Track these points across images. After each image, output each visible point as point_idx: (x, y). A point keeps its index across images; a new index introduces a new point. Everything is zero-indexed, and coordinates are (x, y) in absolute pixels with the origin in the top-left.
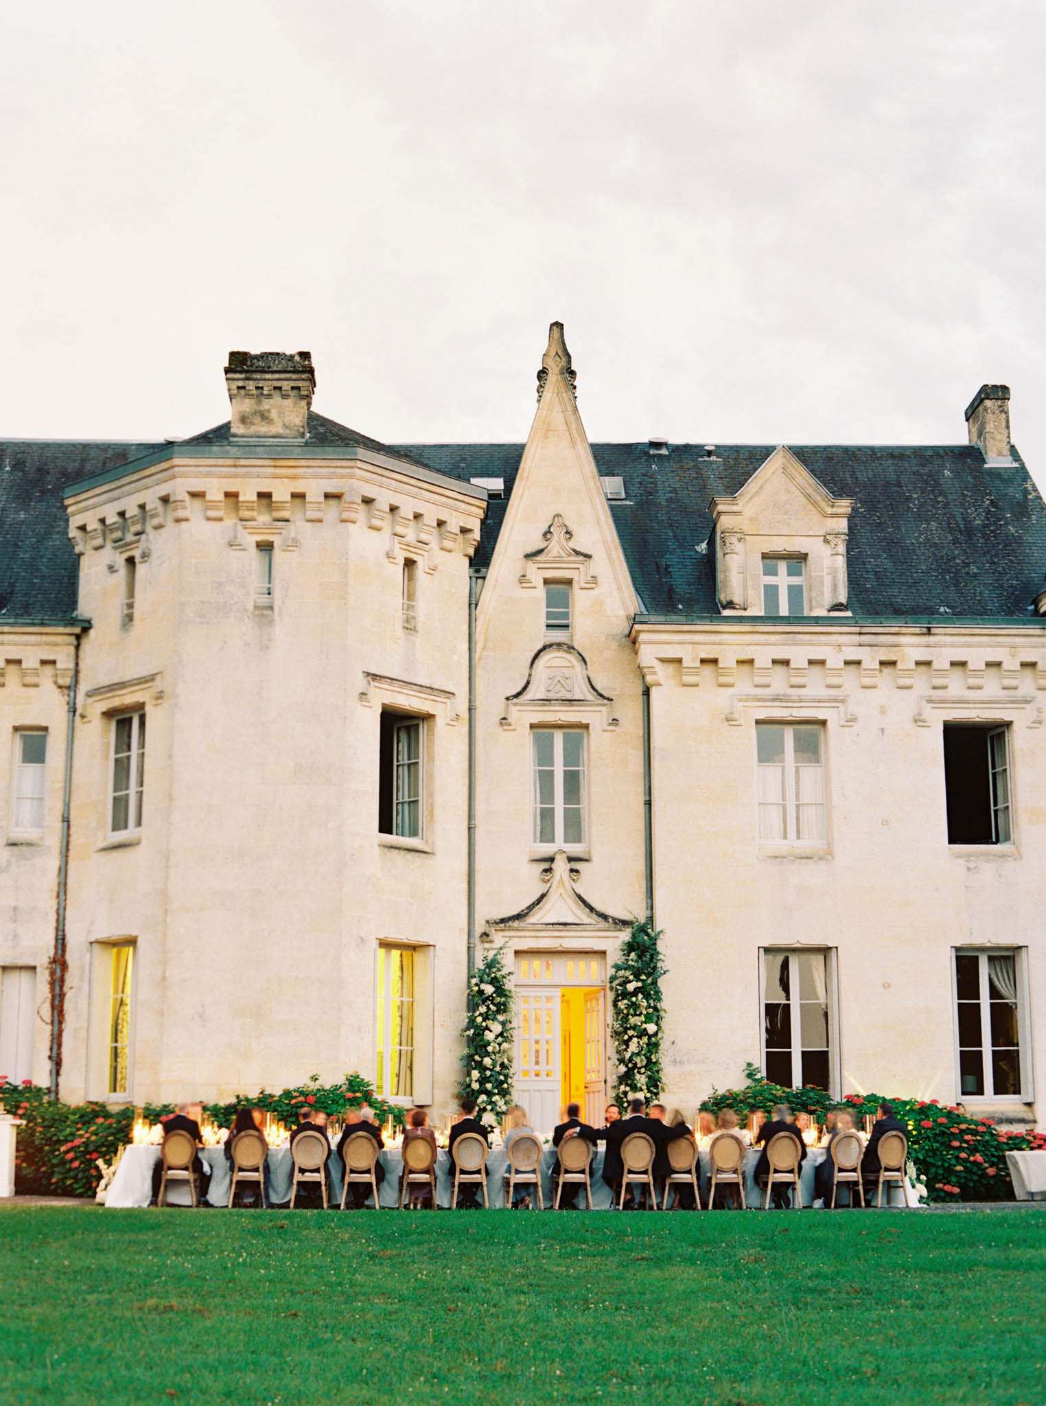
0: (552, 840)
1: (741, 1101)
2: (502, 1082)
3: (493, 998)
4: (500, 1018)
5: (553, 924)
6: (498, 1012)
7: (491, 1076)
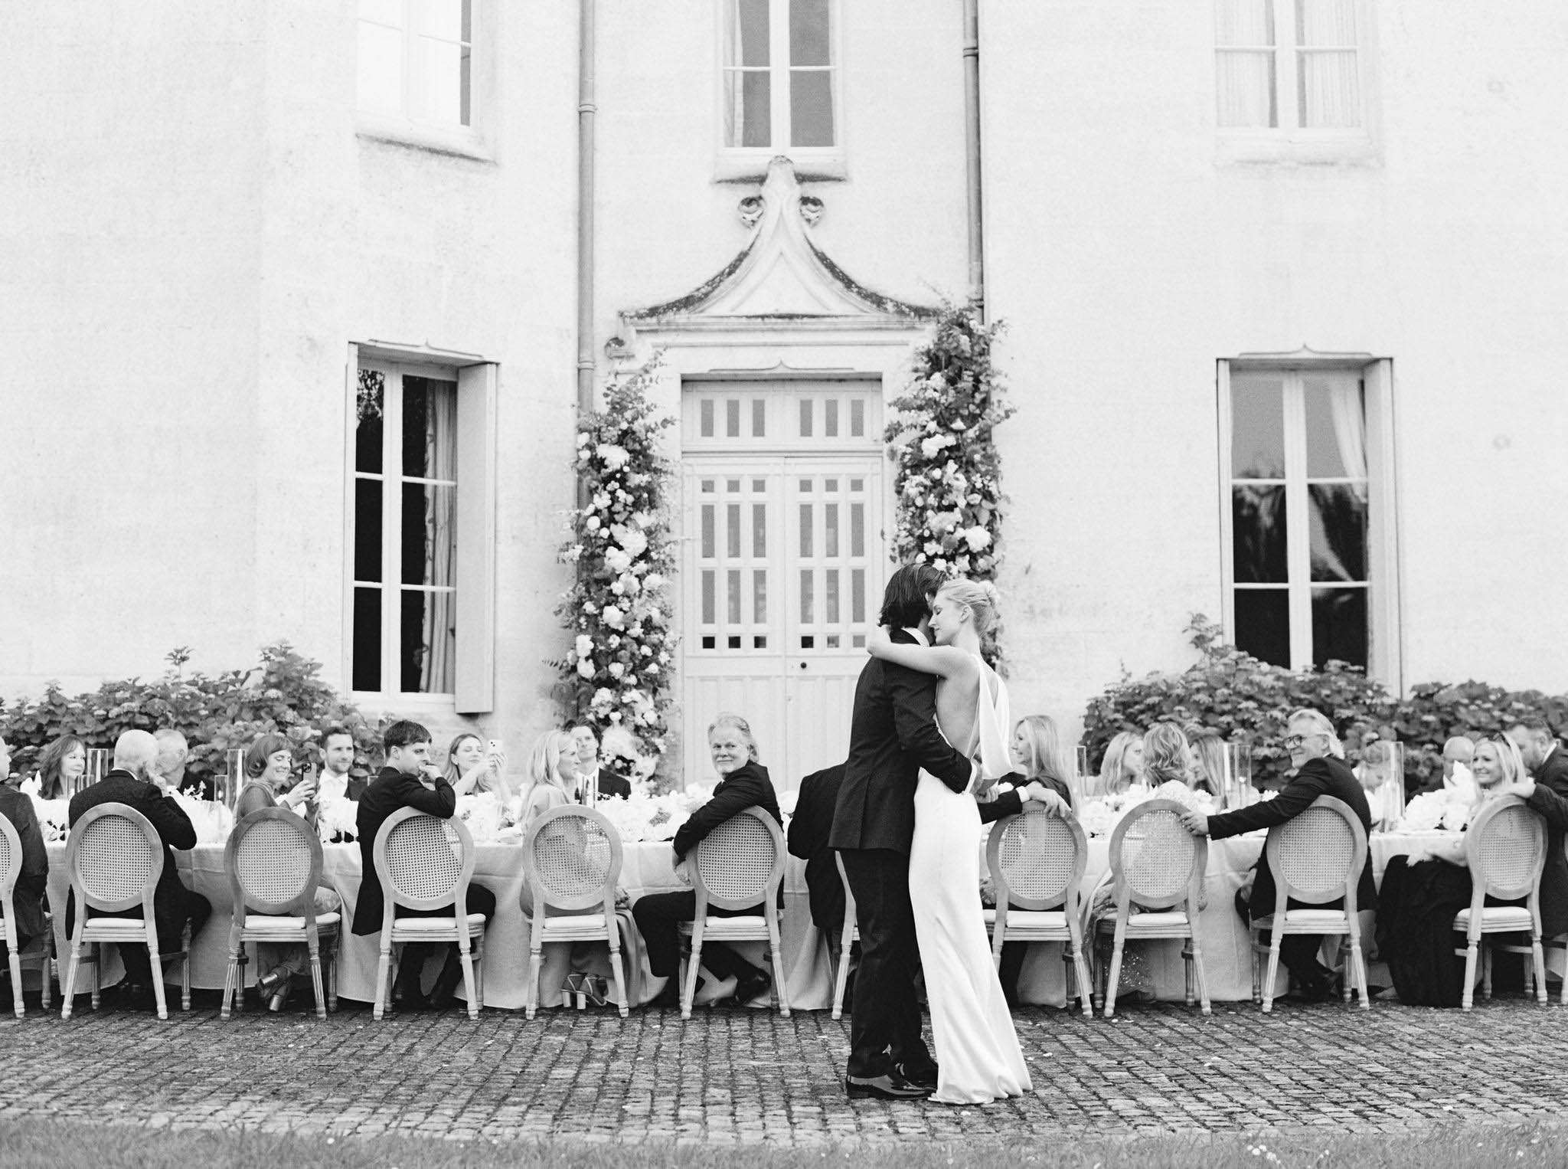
0: (766, 142)
1: (1181, 700)
2: (646, 661)
3: (624, 474)
4: (643, 519)
5: (763, 317)
6: (637, 505)
7: (622, 647)
